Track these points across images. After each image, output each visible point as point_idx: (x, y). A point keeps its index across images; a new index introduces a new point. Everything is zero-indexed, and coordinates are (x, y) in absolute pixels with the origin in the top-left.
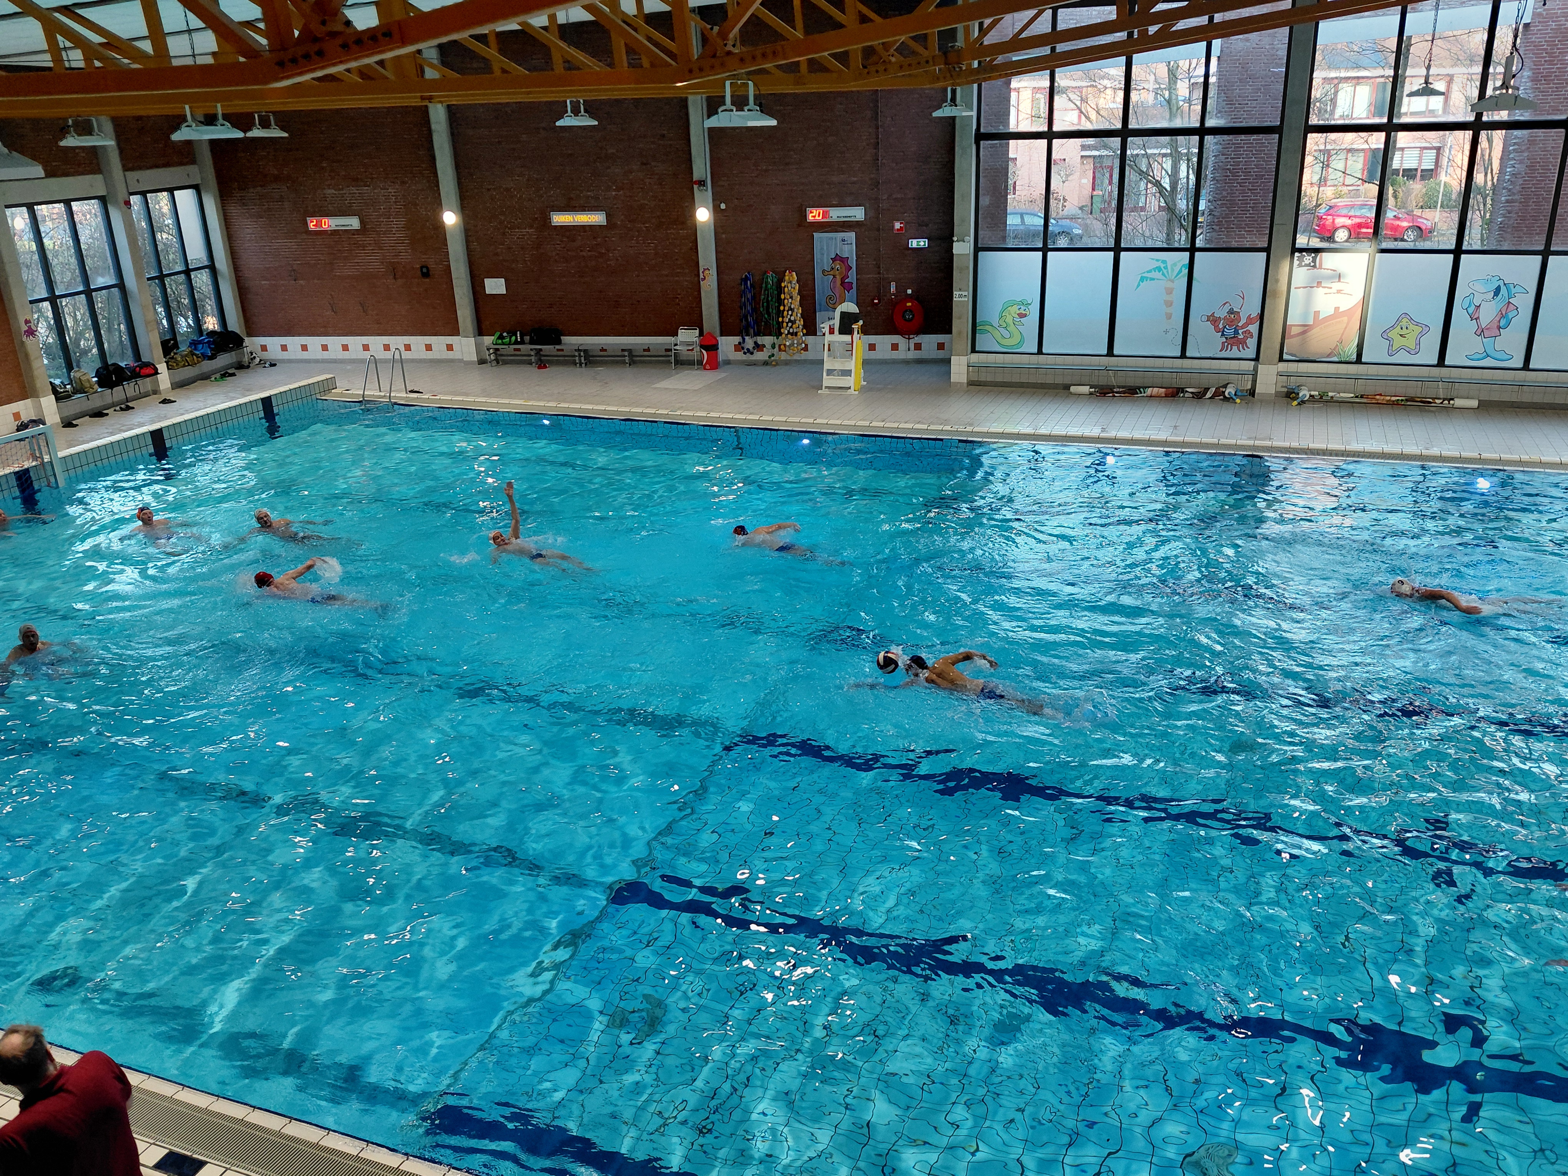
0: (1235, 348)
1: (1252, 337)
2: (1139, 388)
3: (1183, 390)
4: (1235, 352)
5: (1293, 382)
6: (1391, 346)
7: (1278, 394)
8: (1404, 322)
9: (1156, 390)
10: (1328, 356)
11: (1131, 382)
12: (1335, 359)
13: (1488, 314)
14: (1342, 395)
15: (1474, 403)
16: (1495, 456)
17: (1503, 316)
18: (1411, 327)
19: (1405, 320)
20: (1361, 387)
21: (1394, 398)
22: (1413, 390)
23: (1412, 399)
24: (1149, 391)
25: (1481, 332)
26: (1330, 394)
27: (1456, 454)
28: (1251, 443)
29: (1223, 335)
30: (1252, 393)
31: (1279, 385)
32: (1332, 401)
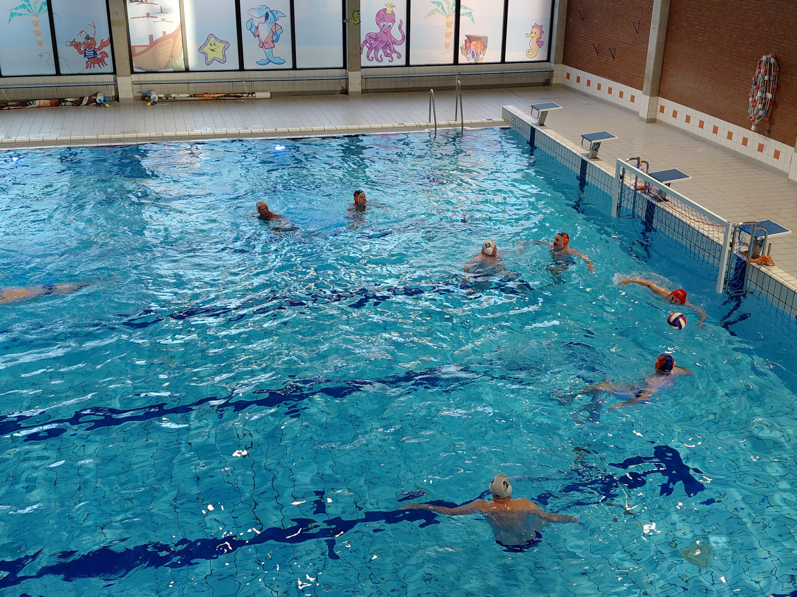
0: (96, 65)
1: (107, 56)
2: (29, 101)
3: (63, 100)
4: (97, 69)
5: (145, 88)
6: (206, 58)
7: (135, 98)
8: (212, 40)
9: (42, 102)
10: (165, 68)
11: (21, 97)
12: (171, 70)
13: (265, 31)
14: (181, 95)
15: (268, 95)
16: (285, 129)
17: (274, 34)
18: (218, 43)
19: (212, 39)
20: (194, 89)
21: (216, 95)
22: (228, 89)
23: (228, 95)
24: (37, 103)
25: (262, 45)
26: (173, 95)
27: (261, 130)
28: (121, 136)
29: (85, 56)
30: (117, 98)
31: (135, 91)
32: (175, 100)
